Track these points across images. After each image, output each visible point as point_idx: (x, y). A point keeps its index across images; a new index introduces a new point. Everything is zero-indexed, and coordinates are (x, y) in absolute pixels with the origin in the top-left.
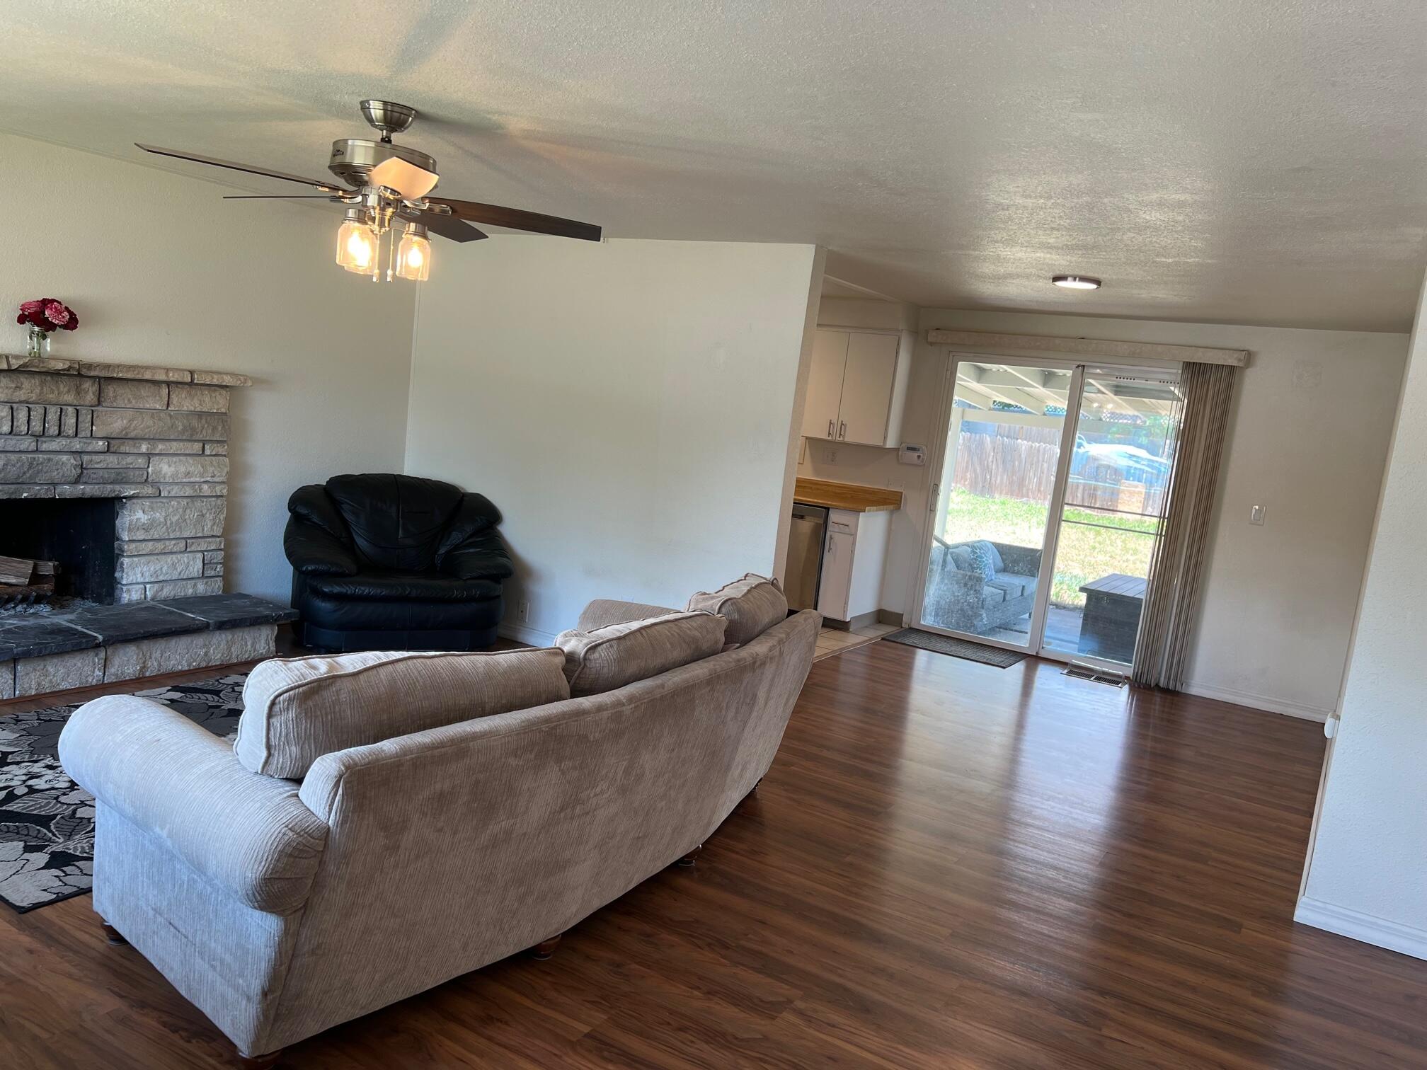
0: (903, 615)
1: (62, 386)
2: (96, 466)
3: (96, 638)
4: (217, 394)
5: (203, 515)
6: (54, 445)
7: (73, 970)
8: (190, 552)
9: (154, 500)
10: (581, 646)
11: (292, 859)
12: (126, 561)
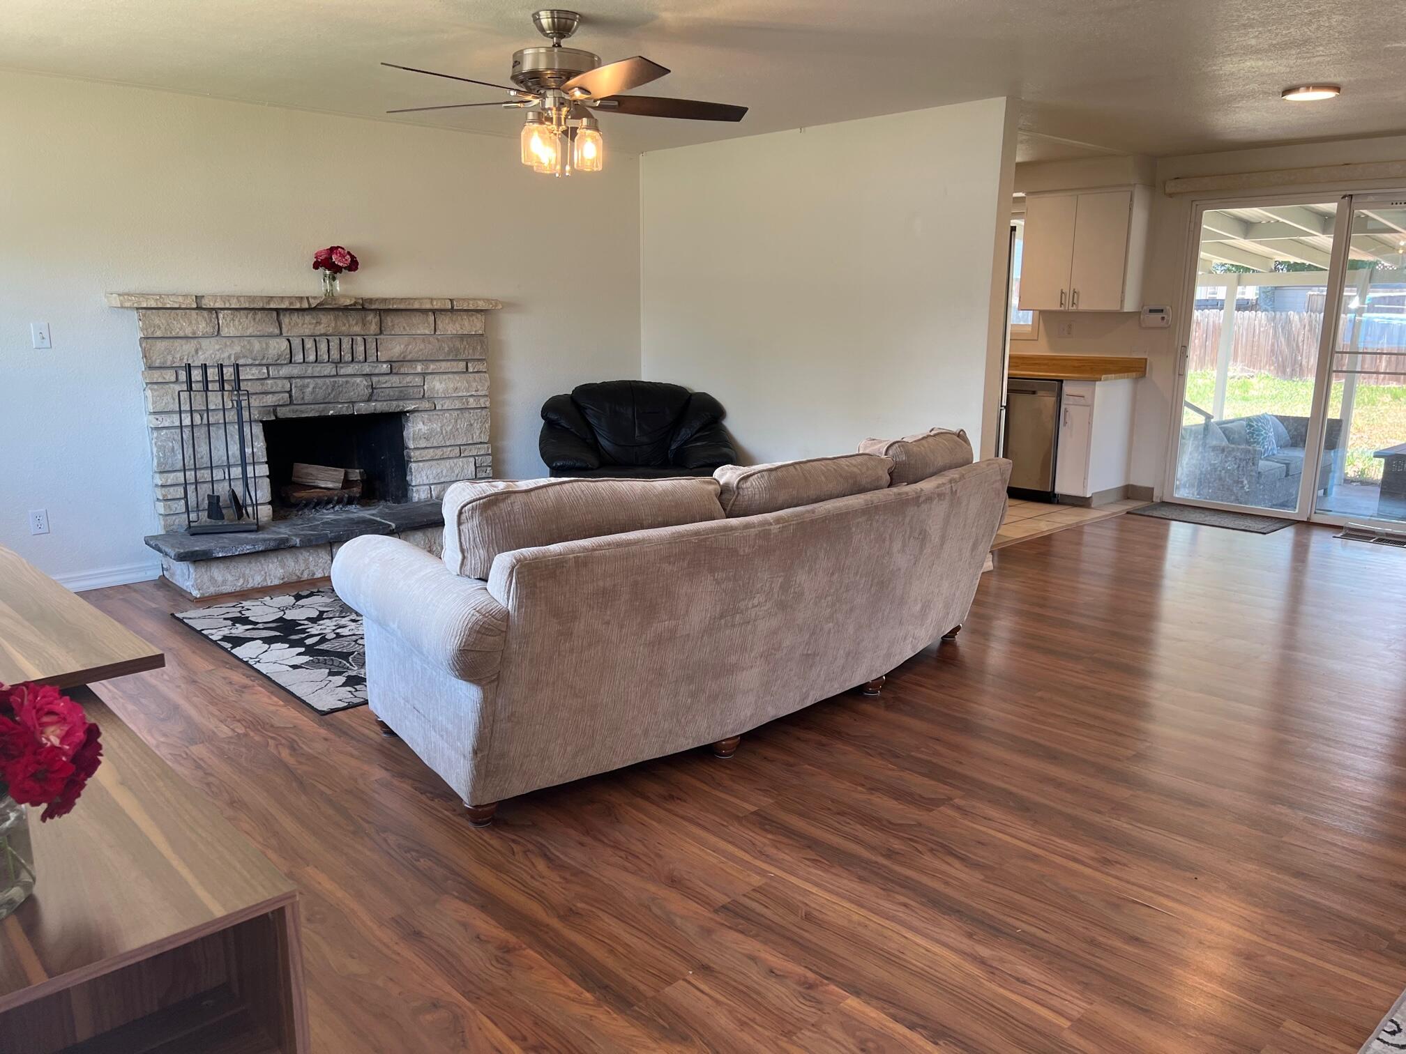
0: (1153, 489)
1: (351, 319)
2: (384, 386)
3: (390, 526)
4: (474, 318)
5: (471, 425)
6: (349, 370)
7: (356, 753)
8: (464, 457)
9: (431, 413)
10: (734, 476)
11: (480, 635)
12: (413, 466)
